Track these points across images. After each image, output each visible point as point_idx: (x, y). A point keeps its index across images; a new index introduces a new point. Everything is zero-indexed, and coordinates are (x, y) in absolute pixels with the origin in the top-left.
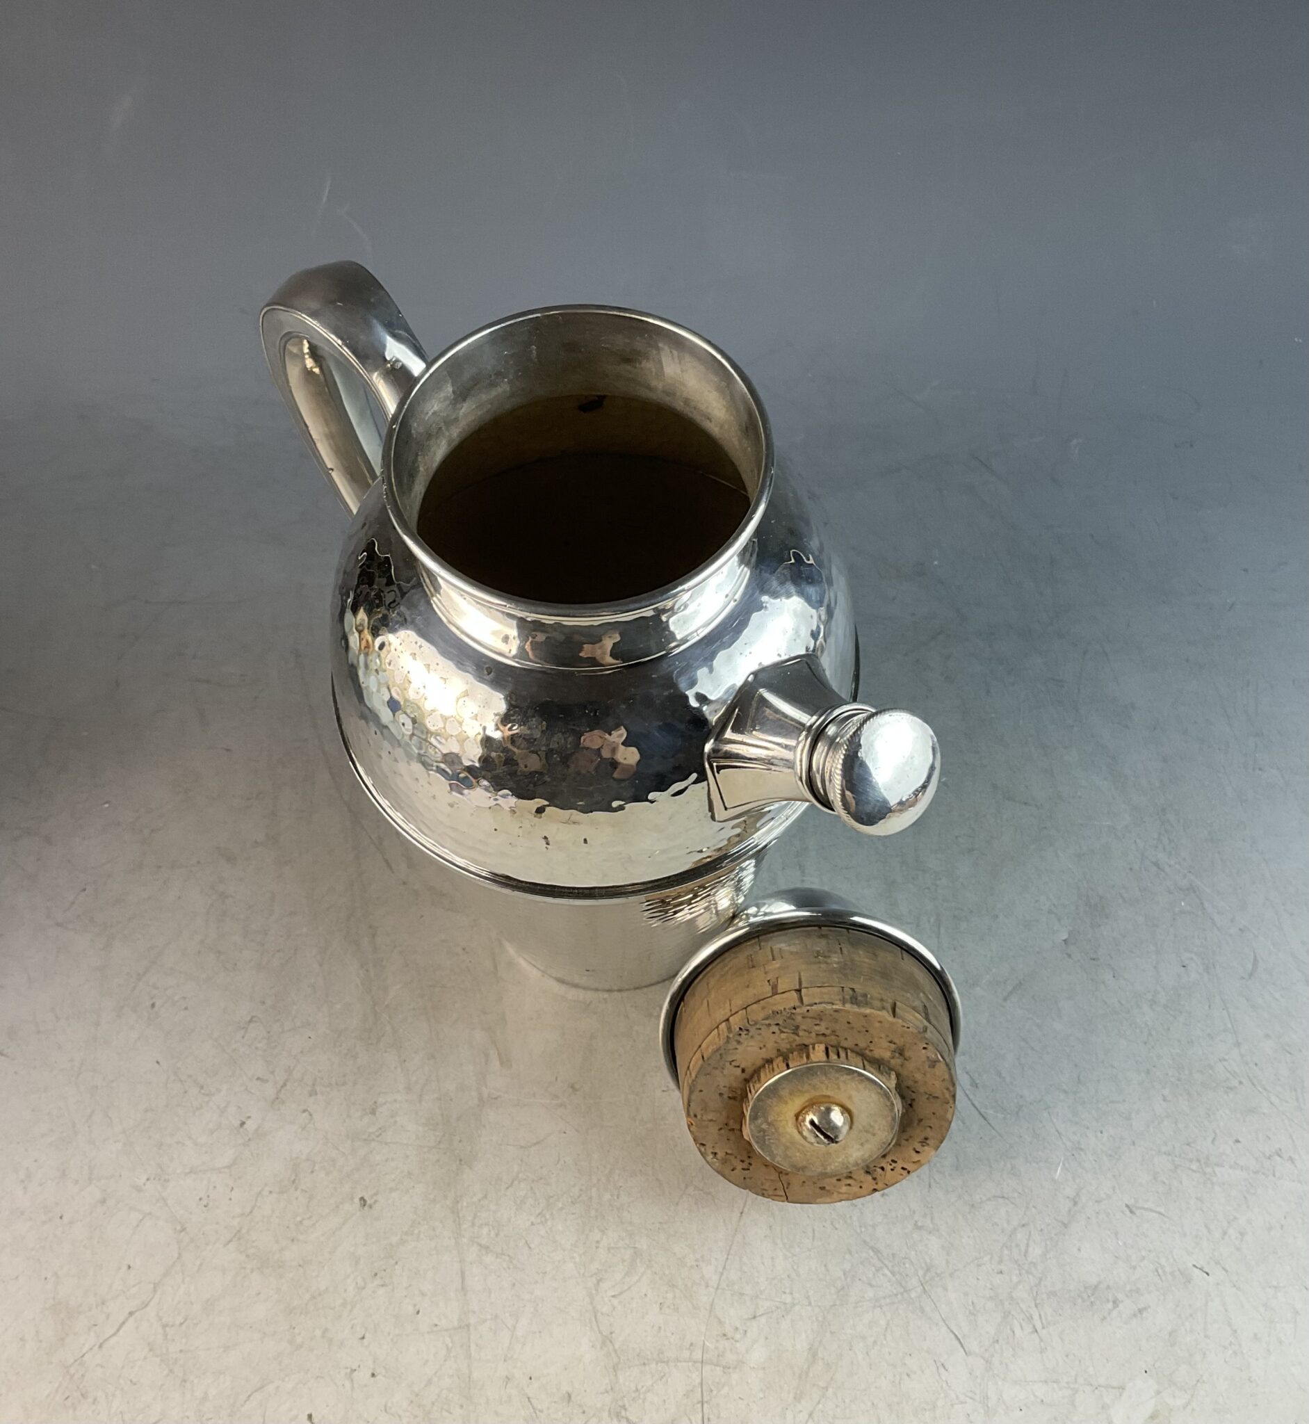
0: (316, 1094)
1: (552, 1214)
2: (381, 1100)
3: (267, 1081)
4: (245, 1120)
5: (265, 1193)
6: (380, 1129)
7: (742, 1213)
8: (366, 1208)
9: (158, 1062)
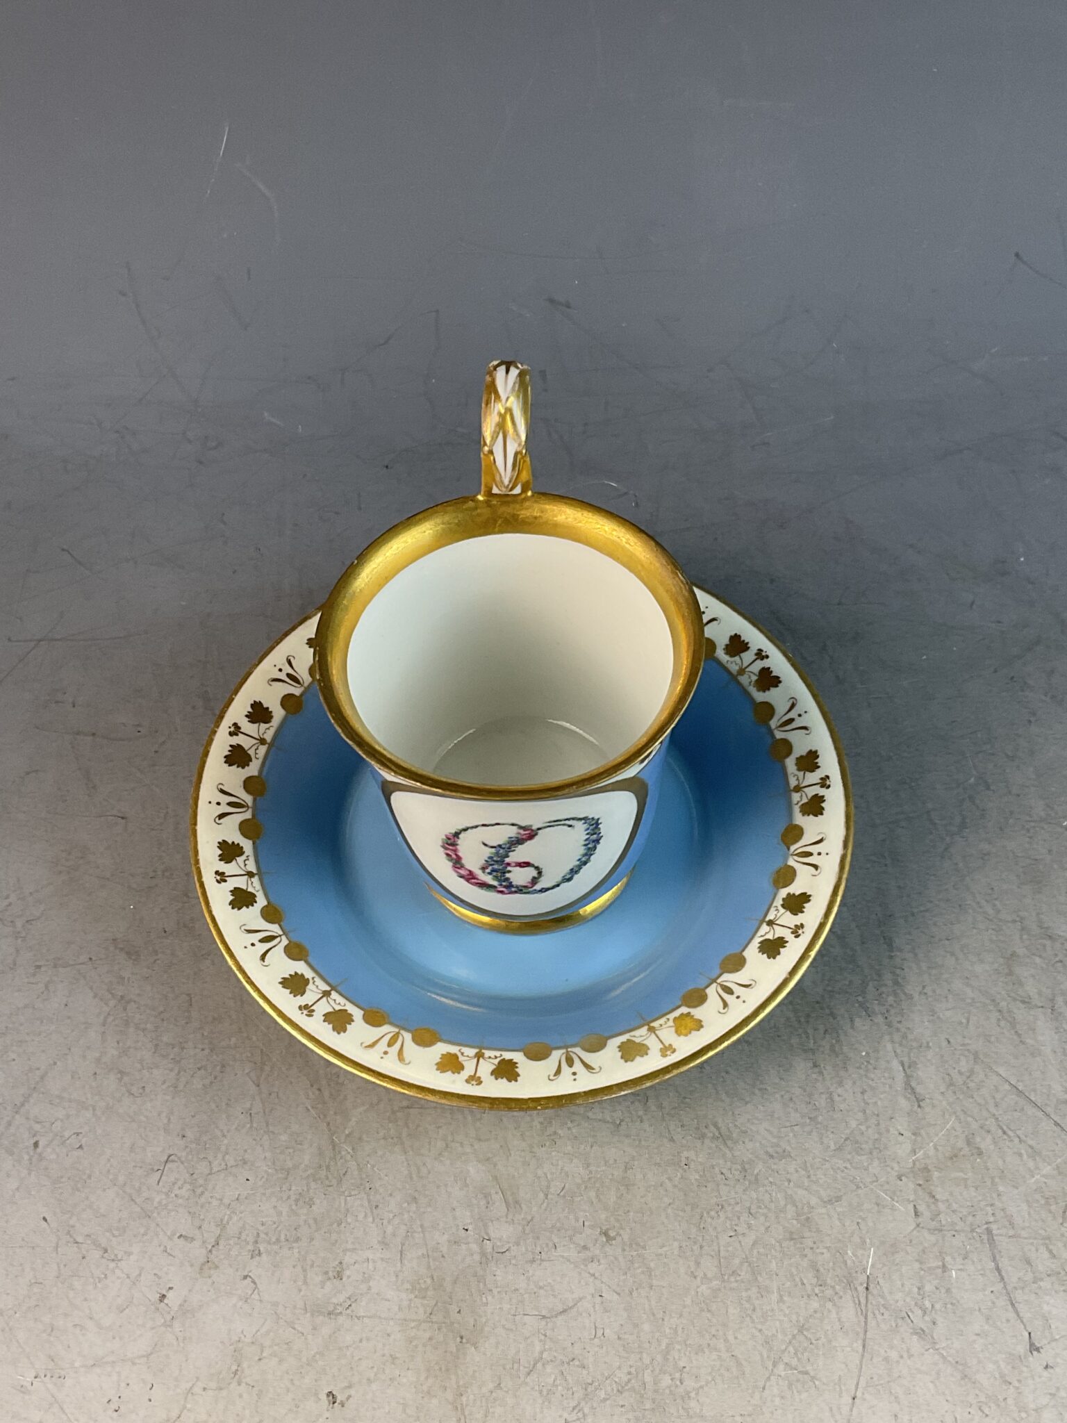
0: (260, 1254)
1: (592, 1408)
2: (348, 1259)
3: (193, 1239)
4: (165, 1293)
5: (197, 1390)
6: (349, 1298)
7: (854, 1399)
8: (336, 1404)
9: (45, 1219)
